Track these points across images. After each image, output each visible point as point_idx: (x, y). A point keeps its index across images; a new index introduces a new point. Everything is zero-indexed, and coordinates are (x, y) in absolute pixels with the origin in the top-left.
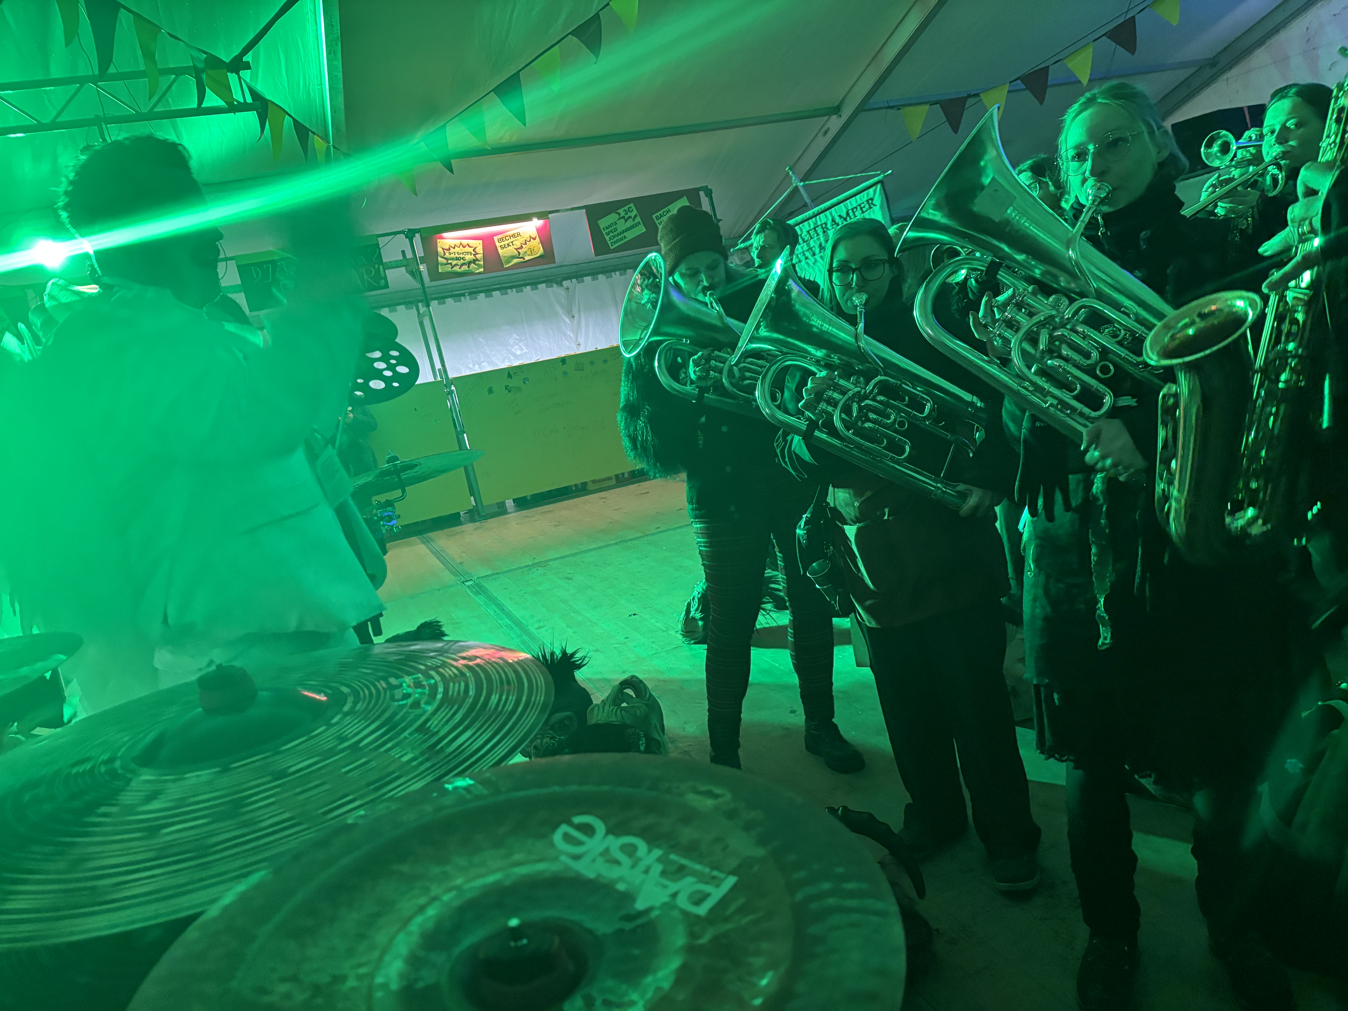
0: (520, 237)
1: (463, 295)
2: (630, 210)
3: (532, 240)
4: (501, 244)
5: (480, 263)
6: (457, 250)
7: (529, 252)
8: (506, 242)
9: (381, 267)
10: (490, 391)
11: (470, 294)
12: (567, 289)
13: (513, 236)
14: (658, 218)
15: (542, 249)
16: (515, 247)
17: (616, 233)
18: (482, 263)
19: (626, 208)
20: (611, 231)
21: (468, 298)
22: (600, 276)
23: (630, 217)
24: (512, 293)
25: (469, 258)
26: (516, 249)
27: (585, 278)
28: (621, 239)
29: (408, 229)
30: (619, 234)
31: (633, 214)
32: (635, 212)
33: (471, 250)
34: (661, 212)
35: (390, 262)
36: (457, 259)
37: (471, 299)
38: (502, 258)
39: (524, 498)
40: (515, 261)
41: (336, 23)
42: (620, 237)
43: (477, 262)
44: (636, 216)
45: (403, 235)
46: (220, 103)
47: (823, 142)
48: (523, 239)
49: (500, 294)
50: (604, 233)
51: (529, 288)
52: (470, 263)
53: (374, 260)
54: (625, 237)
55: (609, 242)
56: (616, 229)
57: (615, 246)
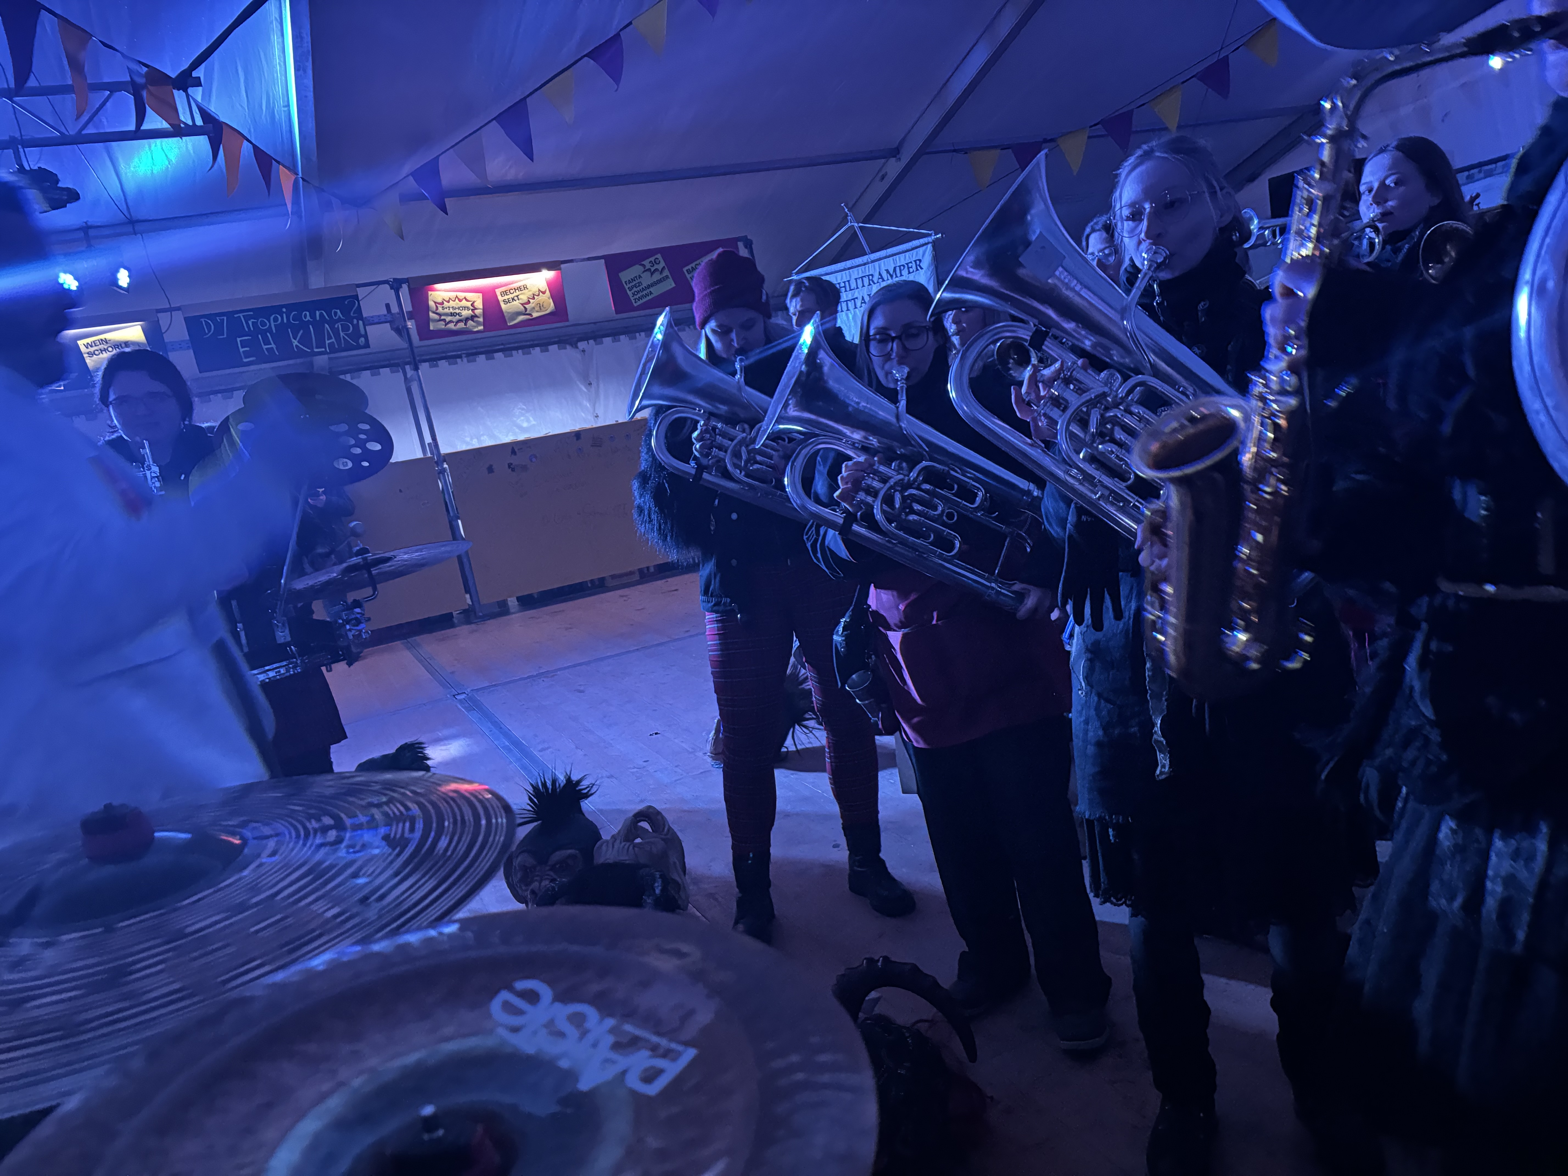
0: (526, 291)
1: (460, 357)
2: (656, 262)
3: (541, 294)
4: (504, 298)
5: (479, 319)
6: (452, 304)
7: (537, 308)
8: (511, 296)
9: (361, 322)
10: (490, 470)
11: (468, 355)
12: (583, 351)
13: (519, 289)
14: (689, 272)
15: (552, 304)
16: (521, 301)
17: (641, 288)
18: (481, 320)
19: (652, 259)
20: (635, 286)
21: (465, 360)
22: (622, 337)
23: (656, 270)
24: (518, 355)
25: (466, 313)
26: (522, 304)
27: (604, 339)
28: (647, 295)
29: (394, 279)
30: (643, 290)
31: (660, 267)
32: (662, 264)
33: (469, 304)
34: (693, 265)
35: (372, 317)
36: (452, 314)
37: (469, 361)
38: (505, 314)
39: (530, 596)
40: (521, 318)
41: (307, 34)
42: (644, 293)
43: (476, 319)
44: (663, 268)
45: (387, 286)
46: (165, 125)
47: (880, 188)
48: (531, 293)
49: (503, 356)
50: (626, 287)
51: (538, 349)
52: (467, 319)
53: (352, 314)
54: (651, 293)
55: (632, 299)
56: (640, 284)
57: (639, 303)
